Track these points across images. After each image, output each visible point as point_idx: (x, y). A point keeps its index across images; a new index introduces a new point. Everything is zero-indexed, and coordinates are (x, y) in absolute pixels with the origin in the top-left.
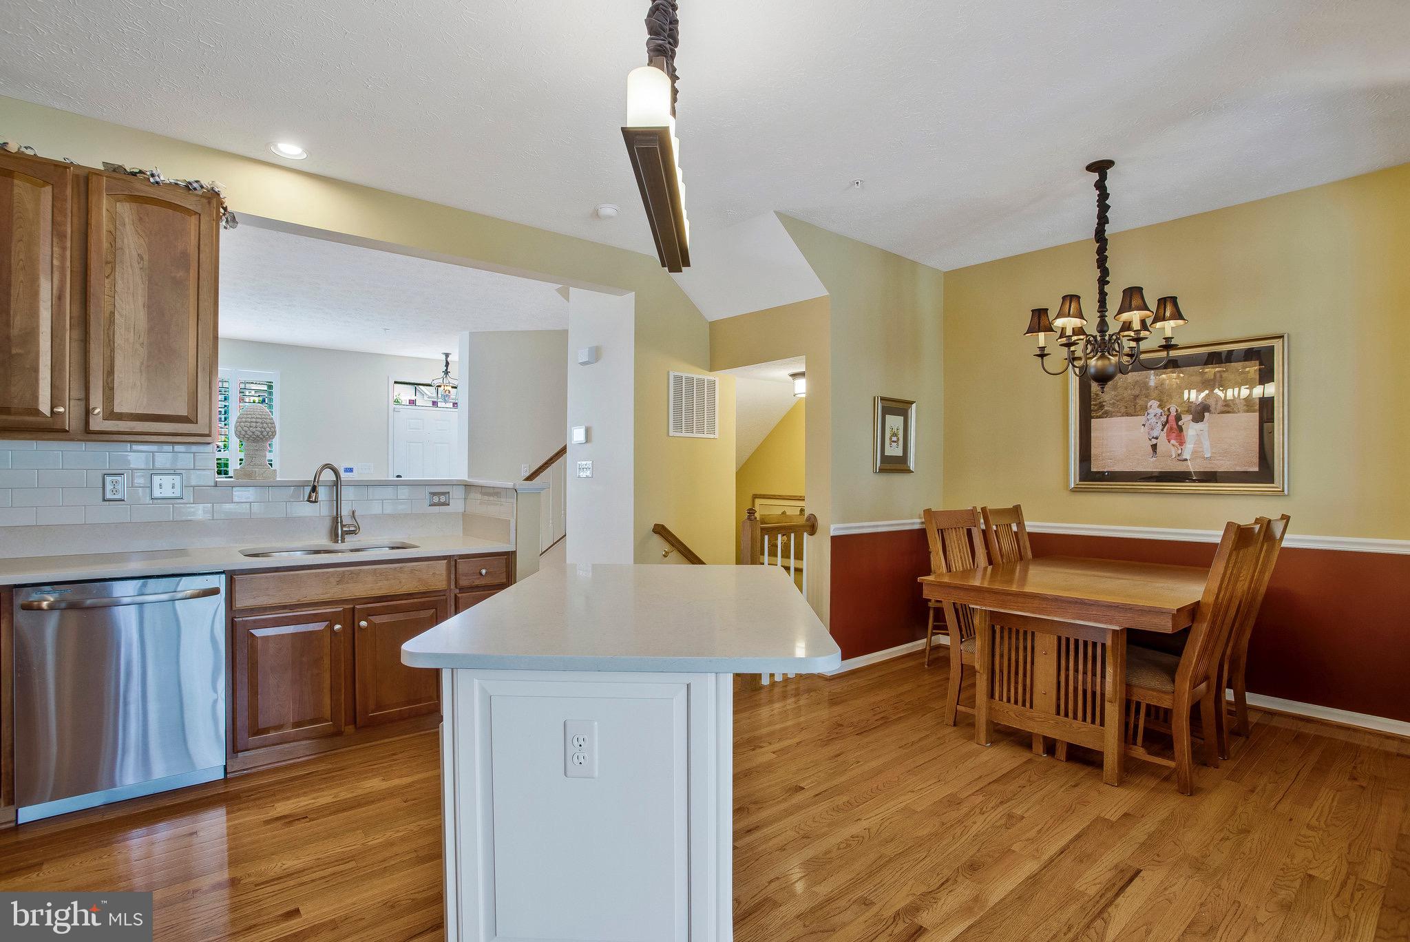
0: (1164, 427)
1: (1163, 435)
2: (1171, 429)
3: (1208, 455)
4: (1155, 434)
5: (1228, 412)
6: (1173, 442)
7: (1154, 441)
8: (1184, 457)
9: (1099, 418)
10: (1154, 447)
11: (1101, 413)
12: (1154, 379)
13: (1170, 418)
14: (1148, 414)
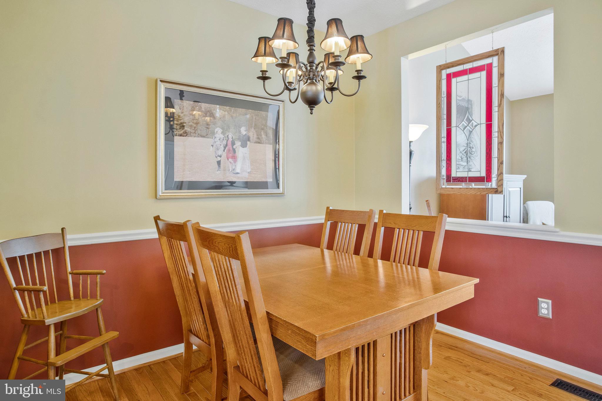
0: (225, 149)
1: (224, 155)
2: (229, 150)
3: (249, 170)
4: (219, 153)
5: (259, 143)
6: (230, 160)
7: (219, 159)
8: (237, 171)
9: (180, 136)
10: (219, 163)
11: (182, 132)
12: (219, 111)
13: (228, 142)
14: (215, 138)
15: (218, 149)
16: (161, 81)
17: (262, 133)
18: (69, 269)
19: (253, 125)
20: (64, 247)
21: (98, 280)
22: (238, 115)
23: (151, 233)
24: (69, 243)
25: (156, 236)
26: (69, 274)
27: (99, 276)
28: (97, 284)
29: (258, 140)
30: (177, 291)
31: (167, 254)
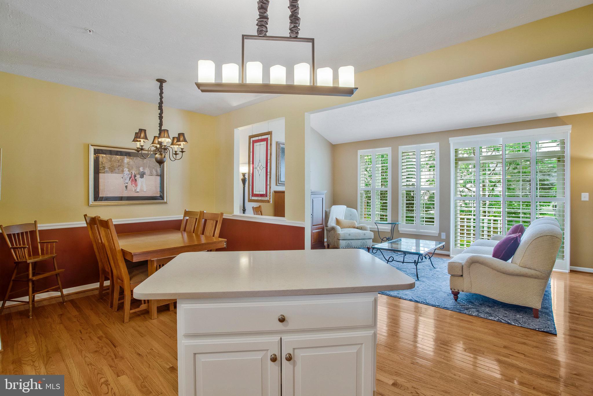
0: (130, 179)
1: (130, 182)
2: (133, 180)
3: (145, 190)
4: (127, 182)
5: (151, 175)
6: (133, 185)
7: (126, 185)
8: (137, 191)
9: (103, 173)
10: (126, 187)
11: (104, 171)
12: (126, 160)
13: (132, 176)
14: (124, 173)
15: (126, 180)
16: (91, 145)
17: (153, 170)
18: (39, 240)
19: (148, 166)
20: (36, 230)
21: (54, 245)
22: (138, 161)
23: (83, 224)
24: (39, 229)
25: (86, 225)
26: (38, 243)
27: (54, 243)
28: (53, 247)
29: (150, 174)
30: (96, 250)
31: (90, 233)
